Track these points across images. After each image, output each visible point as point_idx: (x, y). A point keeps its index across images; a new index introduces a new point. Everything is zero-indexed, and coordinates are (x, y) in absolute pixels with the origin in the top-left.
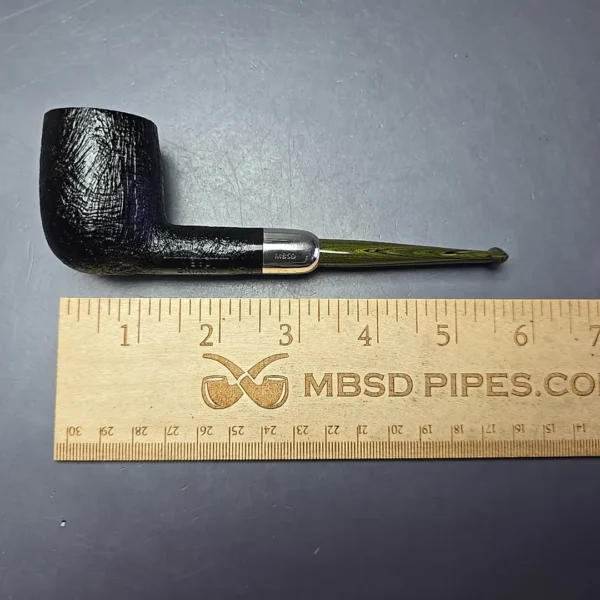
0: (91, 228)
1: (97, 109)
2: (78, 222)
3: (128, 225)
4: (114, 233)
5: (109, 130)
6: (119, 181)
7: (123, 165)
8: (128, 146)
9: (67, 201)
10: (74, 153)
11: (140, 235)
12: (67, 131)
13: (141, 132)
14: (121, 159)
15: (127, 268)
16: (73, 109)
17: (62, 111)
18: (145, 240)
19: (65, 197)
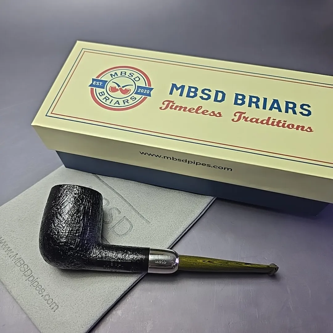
0: (64, 240)
1: (77, 186)
2: (58, 237)
3: (83, 240)
4: (74, 244)
5: (81, 195)
6: (81, 218)
7: (85, 211)
8: (88, 203)
9: (54, 226)
10: (63, 204)
11: (87, 246)
12: (61, 194)
13: (95, 197)
14: (85, 208)
15: (78, 264)
16: (66, 185)
17: (60, 186)
18: (89, 249)
19: (54, 224)
